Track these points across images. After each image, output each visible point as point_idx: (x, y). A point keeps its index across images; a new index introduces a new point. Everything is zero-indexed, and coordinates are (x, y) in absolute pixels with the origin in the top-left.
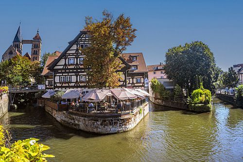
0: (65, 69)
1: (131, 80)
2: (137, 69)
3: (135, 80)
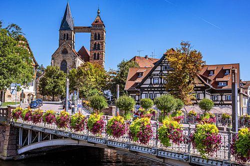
0: (151, 88)
1: (220, 97)
2: (227, 85)
3: (224, 97)
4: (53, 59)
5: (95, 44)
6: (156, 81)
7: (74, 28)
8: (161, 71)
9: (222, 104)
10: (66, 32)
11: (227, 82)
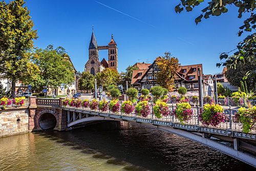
0: (147, 82)
1: (191, 86)
2: (195, 78)
3: (193, 85)
4: (86, 67)
5: (111, 57)
6: (150, 78)
7: (98, 47)
8: (153, 71)
9: (192, 90)
10: (93, 50)
11: (195, 76)
